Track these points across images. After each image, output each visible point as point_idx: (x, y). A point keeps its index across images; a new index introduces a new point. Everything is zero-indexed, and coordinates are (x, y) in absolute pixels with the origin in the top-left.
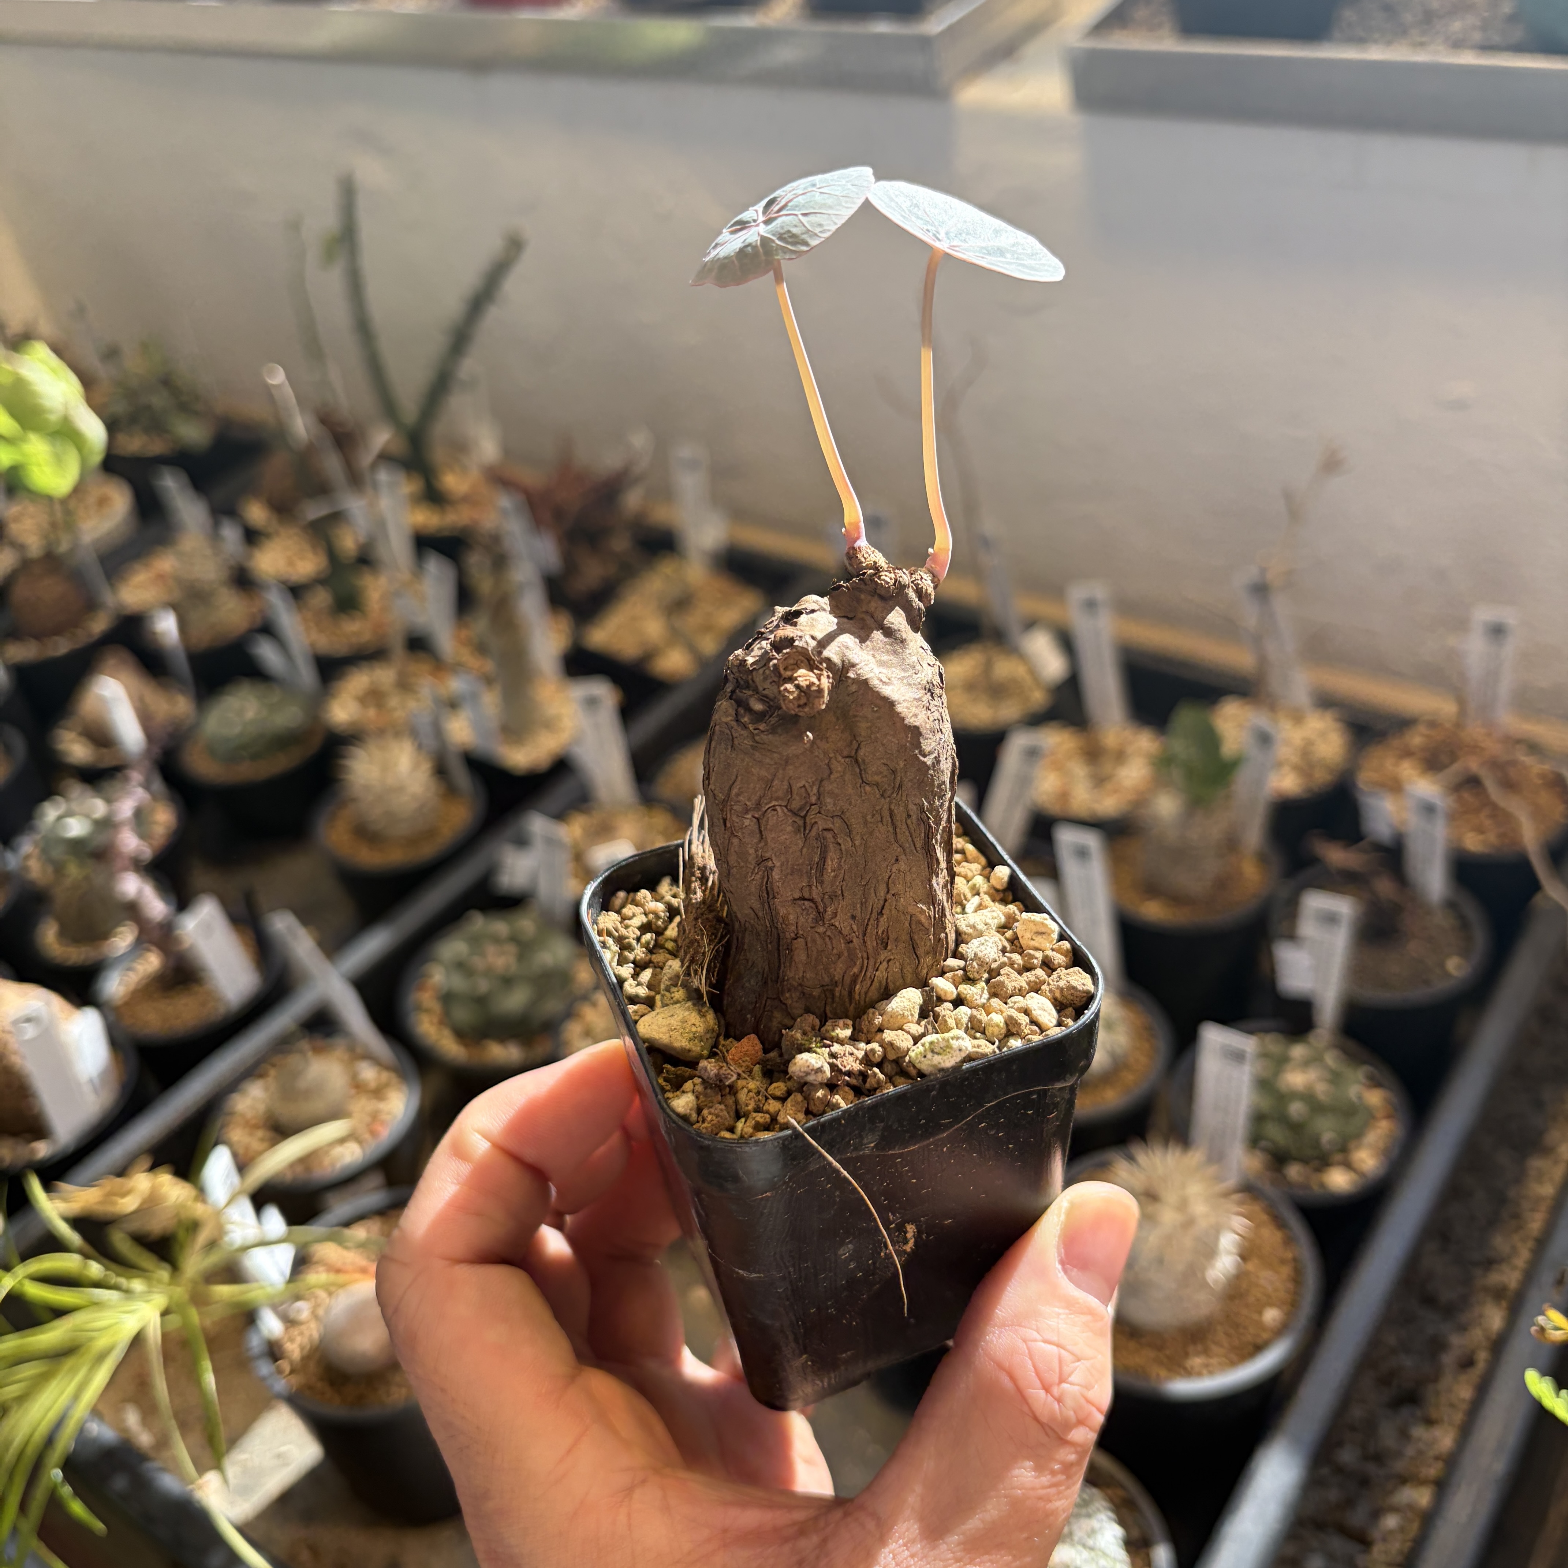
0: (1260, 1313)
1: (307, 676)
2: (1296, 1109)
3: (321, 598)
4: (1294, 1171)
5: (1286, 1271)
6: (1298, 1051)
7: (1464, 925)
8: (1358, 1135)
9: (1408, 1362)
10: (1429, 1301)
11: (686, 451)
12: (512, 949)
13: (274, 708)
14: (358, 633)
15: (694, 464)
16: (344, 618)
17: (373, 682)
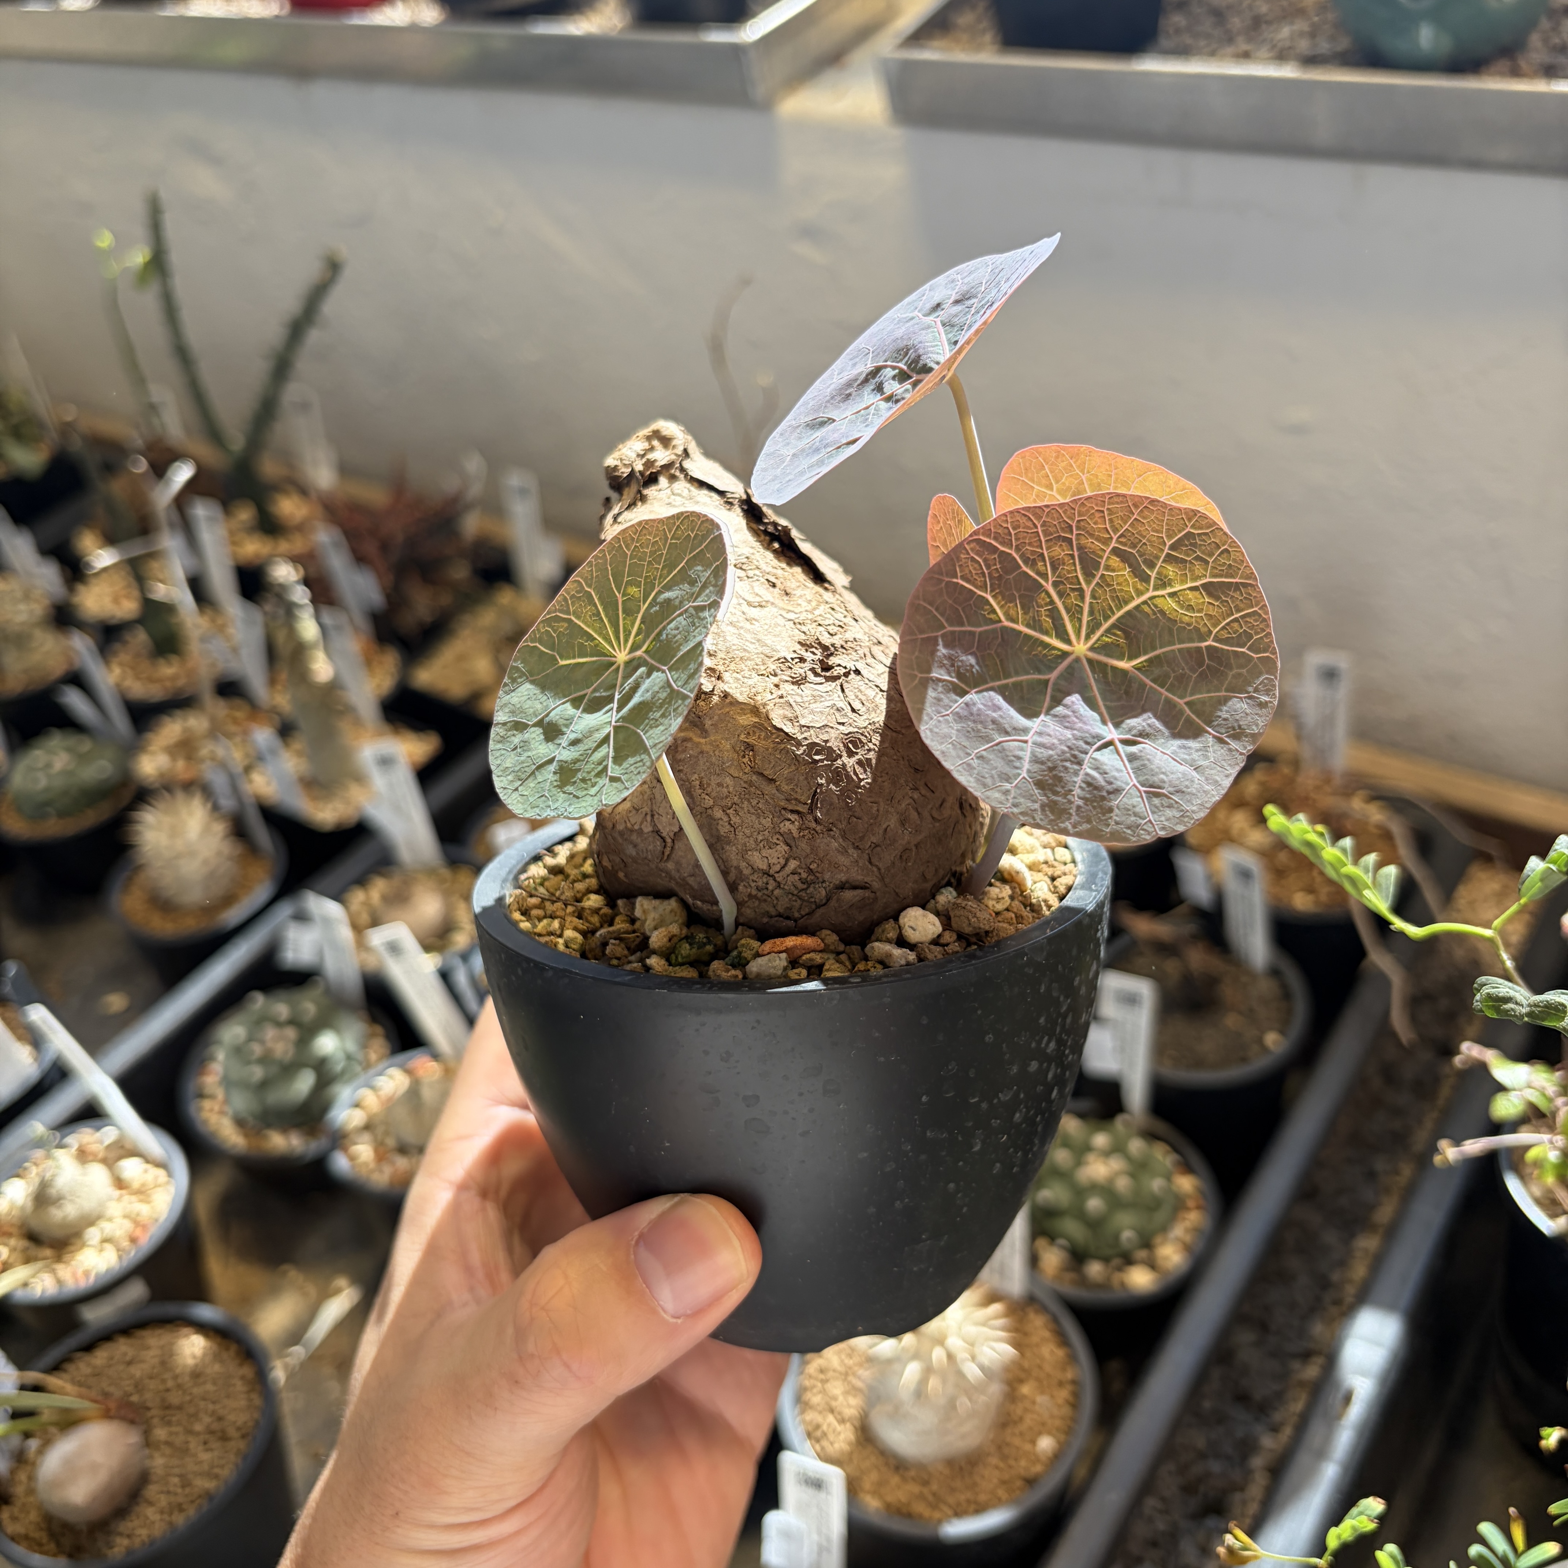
0: (1033, 1442)
1: (121, 722)
2: (1094, 1204)
3: (140, 638)
4: (1095, 1269)
5: (1064, 1394)
6: (1101, 1140)
7: (1286, 995)
8: (1164, 1229)
9: (1215, 1467)
10: (1242, 1398)
11: (515, 480)
12: (291, 1033)
13: (83, 759)
14: (174, 678)
15: (523, 492)
16: (161, 661)
17: (186, 730)
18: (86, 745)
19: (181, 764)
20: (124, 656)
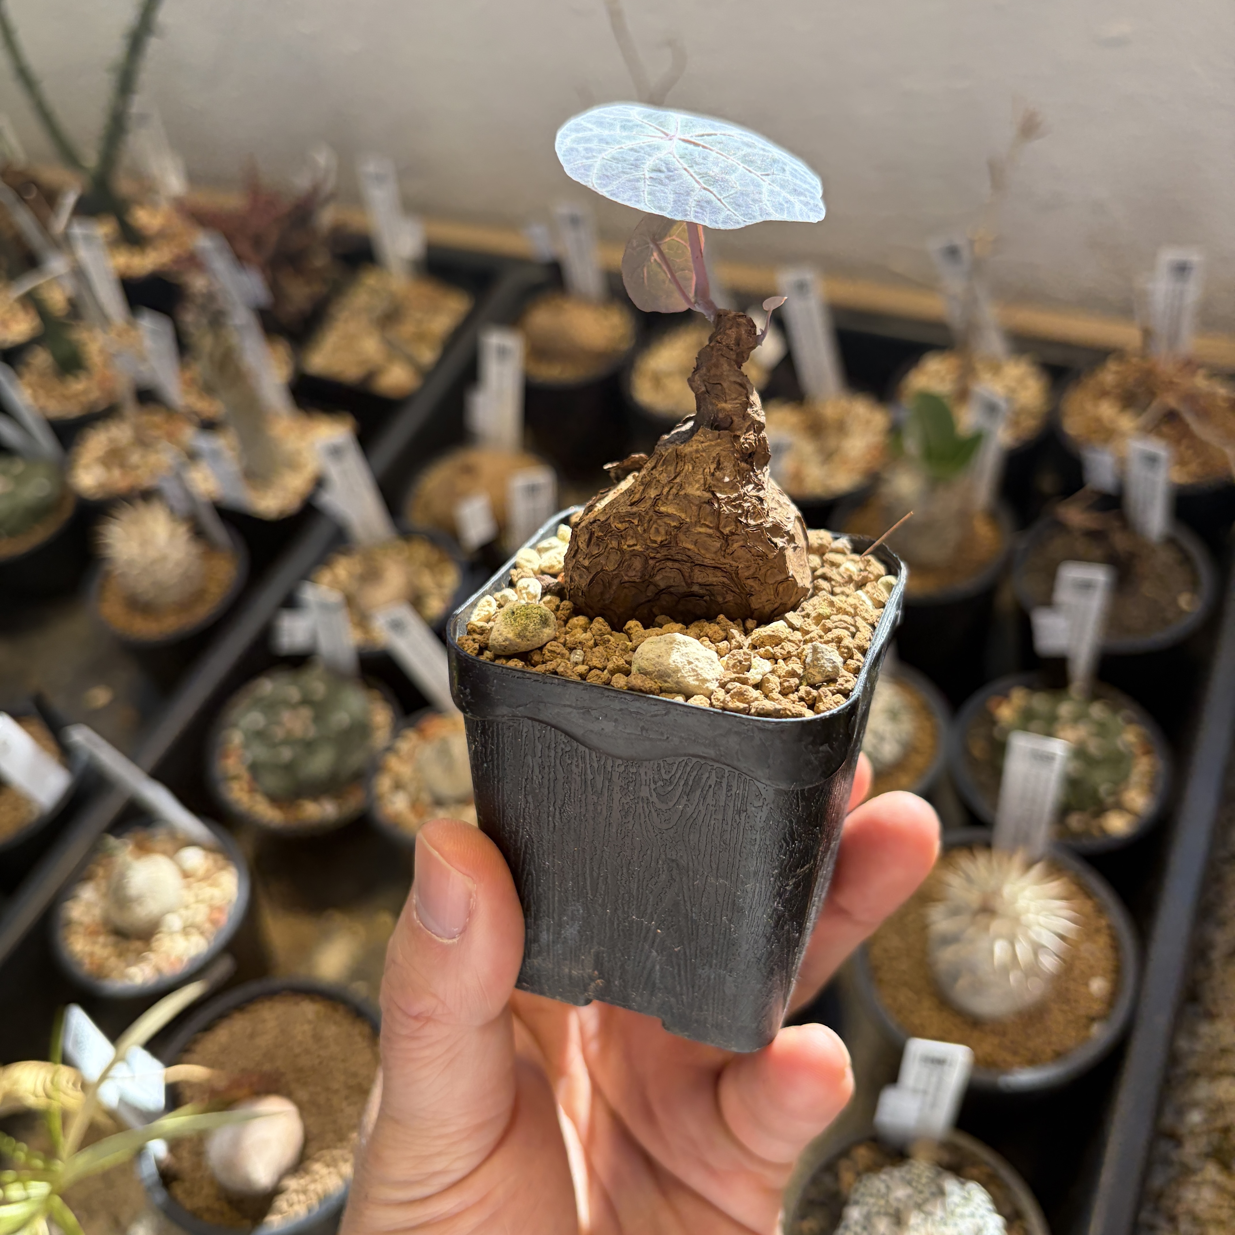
1: (46, 441)
3: (42, 357)
4: (1075, 820)
6: (1064, 708)
8: (1125, 777)
11: (372, 166)
12: (306, 713)
13: (19, 480)
14: (85, 392)
15: (380, 179)
16: (70, 379)
17: (111, 440)
18: (18, 467)
19: (116, 473)
20: (30, 377)
